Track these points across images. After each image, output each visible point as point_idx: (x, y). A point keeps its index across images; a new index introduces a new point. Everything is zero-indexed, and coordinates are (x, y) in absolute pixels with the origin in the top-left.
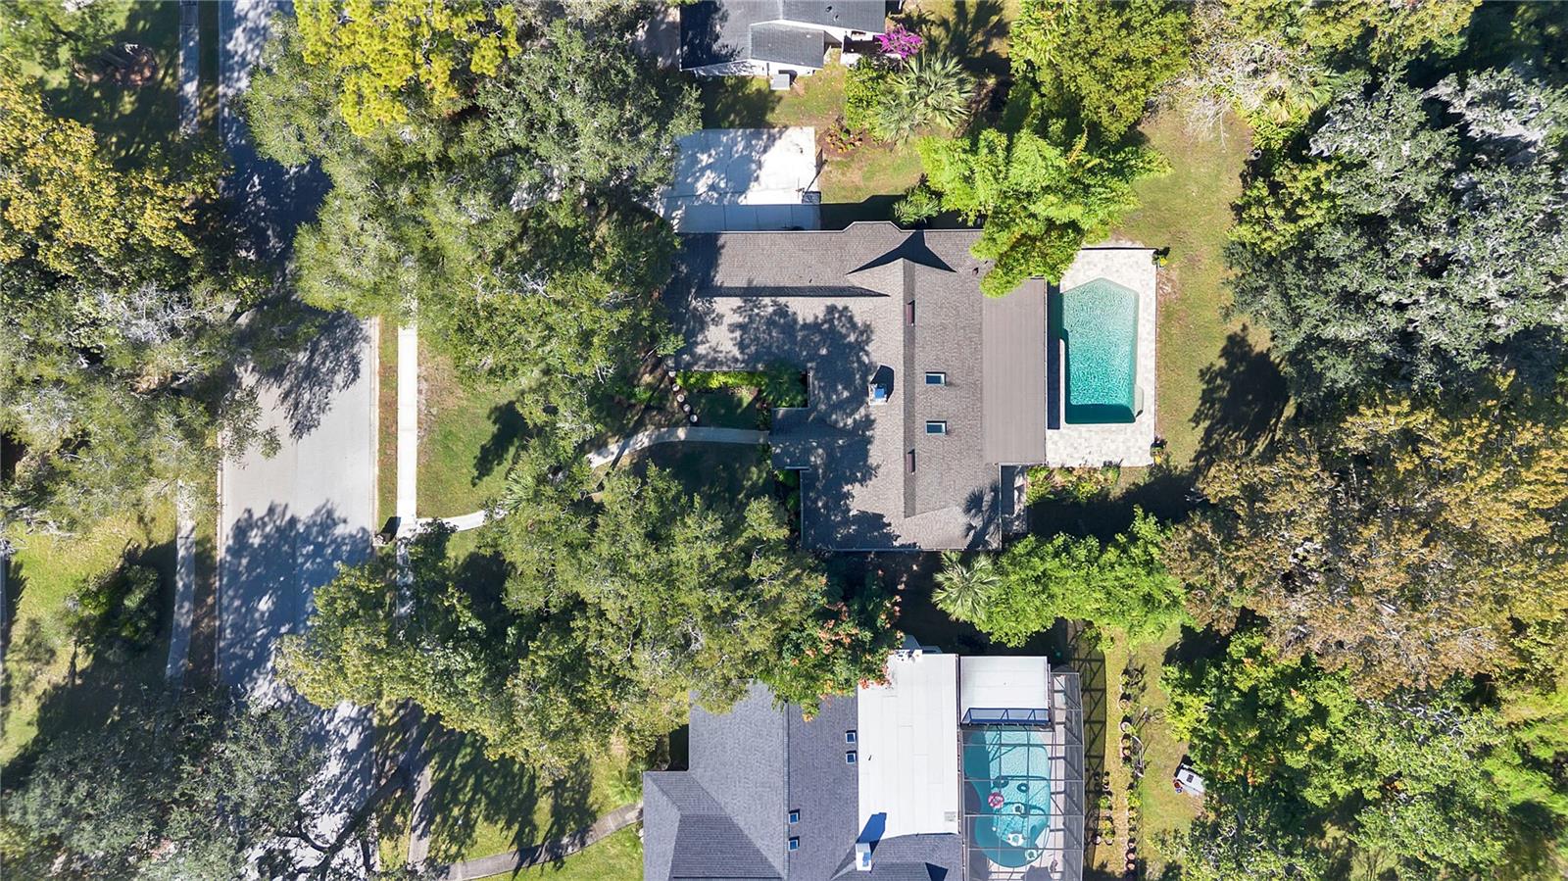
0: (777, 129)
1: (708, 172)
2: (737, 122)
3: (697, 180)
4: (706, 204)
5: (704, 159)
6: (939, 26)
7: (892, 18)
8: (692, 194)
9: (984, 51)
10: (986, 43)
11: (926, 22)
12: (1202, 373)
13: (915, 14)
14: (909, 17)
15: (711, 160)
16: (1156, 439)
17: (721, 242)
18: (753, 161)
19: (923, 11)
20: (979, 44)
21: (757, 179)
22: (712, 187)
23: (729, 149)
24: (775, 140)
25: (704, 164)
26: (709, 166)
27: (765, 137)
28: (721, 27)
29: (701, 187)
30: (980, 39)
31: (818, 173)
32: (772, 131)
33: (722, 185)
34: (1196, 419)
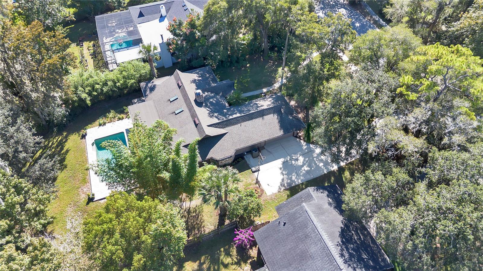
0: (282, 189)
1: (301, 164)
2: (301, 185)
3: (304, 160)
4: (296, 153)
5: (306, 168)
6: (228, 264)
7: (254, 257)
8: (303, 155)
9: (200, 261)
10: (201, 265)
11: (236, 263)
12: (66, 167)
13: (243, 265)
14: (245, 262)
15: (303, 169)
16: (85, 138)
17: (282, 131)
18: (286, 174)
19: (239, 268)
20: (204, 263)
21: (281, 169)
22: (297, 160)
23: (298, 175)
24: (281, 185)
25: (305, 166)
26: (302, 166)
27: (286, 185)
28: (329, 200)
29: (301, 159)
30: (204, 266)
31: (257, 179)
32: (284, 188)
33: (293, 162)
34: (67, 151)
